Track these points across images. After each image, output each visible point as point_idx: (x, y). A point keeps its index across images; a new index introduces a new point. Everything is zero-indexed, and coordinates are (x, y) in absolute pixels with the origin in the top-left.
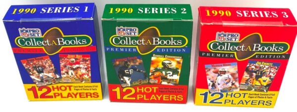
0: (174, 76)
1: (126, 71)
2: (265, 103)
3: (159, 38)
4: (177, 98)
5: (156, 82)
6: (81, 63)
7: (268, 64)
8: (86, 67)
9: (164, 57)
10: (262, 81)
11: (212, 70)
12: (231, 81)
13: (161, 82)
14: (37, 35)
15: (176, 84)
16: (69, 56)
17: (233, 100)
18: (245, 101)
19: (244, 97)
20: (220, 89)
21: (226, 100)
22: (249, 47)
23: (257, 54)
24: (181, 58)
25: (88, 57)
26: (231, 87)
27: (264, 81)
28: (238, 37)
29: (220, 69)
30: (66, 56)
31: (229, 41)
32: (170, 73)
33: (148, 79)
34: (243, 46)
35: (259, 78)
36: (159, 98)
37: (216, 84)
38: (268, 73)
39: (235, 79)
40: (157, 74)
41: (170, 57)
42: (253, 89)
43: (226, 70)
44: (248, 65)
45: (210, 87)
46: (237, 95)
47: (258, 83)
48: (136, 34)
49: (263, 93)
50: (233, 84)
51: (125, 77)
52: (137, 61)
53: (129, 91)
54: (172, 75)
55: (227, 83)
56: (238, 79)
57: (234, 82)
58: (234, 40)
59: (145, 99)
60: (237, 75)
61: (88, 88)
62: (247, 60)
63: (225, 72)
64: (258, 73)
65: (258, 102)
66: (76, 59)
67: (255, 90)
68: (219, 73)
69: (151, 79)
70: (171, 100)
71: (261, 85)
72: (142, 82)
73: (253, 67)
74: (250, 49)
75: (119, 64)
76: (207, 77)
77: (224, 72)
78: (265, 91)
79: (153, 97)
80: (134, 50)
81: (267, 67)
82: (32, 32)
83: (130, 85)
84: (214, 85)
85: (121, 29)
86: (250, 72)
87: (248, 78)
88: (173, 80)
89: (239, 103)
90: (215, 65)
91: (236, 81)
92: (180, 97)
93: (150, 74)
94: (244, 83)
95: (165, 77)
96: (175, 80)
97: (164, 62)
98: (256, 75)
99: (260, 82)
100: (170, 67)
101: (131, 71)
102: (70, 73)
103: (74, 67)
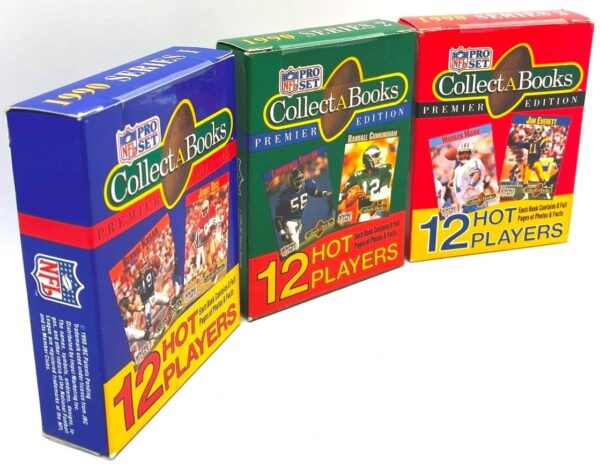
0: (382, 189)
1: (292, 201)
2: (551, 231)
3: (361, 85)
4: (387, 253)
5: (350, 219)
7: (548, 121)
9: (368, 139)
10: (541, 169)
11: (445, 151)
12: (482, 178)
13: (359, 216)
17: (488, 234)
18: (513, 231)
19: (510, 221)
20: (462, 202)
21: (474, 235)
22: (511, 79)
23: (527, 98)
24: (396, 133)
26: (483, 195)
27: (545, 169)
28: (490, 57)
29: (460, 145)
31: (475, 69)
32: (375, 185)
34: (500, 80)
35: (534, 162)
36: (354, 265)
37: (454, 189)
38: (550, 145)
39: (489, 169)
40: (352, 193)
42: (526, 196)
43: (471, 147)
44: (512, 129)
45: (441, 202)
46: (496, 217)
47: (533, 177)
49: (544, 203)
50: (487, 185)
52: (317, 164)
54: (379, 190)
55: (475, 184)
56: (494, 171)
57: (487, 180)
58: (482, 64)
59: (327, 281)
60: (493, 160)
61: (220, 299)
62: (509, 115)
63: (469, 152)
64: (533, 150)
65: (536, 231)
67: (531, 197)
68: (457, 156)
69: (340, 212)
70: (376, 263)
71: (540, 180)
72: (324, 228)
73: (522, 132)
74: (513, 85)
75: (280, 184)
76: (435, 171)
77: (467, 155)
78: (548, 195)
79: (343, 269)
81: (547, 129)
83: (298, 245)
84: (448, 195)
86: (517, 147)
87: (514, 163)
88: (380, 202)
89: (501, 239)
90: (449, 136)
91: (492, 176)
92: (393, 250)
93: (340, 199)
94: (508, 180)
95: (367, 197)
96: (383, 203)
97: (367, 153)
98: (529, 155)
99: (537, 173)
100: (376, 166)
101: (304, 198)
102: (198, 260)
103: (207, 229)
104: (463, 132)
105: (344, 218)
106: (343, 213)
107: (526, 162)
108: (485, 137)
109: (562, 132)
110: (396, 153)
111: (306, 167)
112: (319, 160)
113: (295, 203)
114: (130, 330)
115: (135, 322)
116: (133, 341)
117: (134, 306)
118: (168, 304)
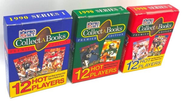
0: (114, 54)
3: (111, 27)
10: (159, 48)
13: (106, 60)
20: (138, 58)
26: (144, 56)
32: (112, 53)
33: (99, 59)
36: (103, 72)
40: (105, 54)
45: (133, 58)
48: (98, 26)
51: (85, 61)
55: (142, 53)
56: (148, 50)
59: (95, 75)
60: (148, 47)
61: (58, 76)
63: (143, 45)
64: (158, 43)
68: (140, 47)
69: (101, 59)
71: (158, 51)
72: (95, 63)
73: (157, 39)
78: (159, 55)
79: (100, 73)
82: (29, 33)
83: (87, 66)
87: (153, 47)
88: (113, 57)
95: (109, 56)
97: (110, 44)
100: (113, 48)
101: (91, 55)
102: (49, 65)
103: (53, 59)
113: (88, 56)
114: (19, 74)
115: (21, 73)
116: (20, 76)
117: (21, 69)
118: (35, 72)
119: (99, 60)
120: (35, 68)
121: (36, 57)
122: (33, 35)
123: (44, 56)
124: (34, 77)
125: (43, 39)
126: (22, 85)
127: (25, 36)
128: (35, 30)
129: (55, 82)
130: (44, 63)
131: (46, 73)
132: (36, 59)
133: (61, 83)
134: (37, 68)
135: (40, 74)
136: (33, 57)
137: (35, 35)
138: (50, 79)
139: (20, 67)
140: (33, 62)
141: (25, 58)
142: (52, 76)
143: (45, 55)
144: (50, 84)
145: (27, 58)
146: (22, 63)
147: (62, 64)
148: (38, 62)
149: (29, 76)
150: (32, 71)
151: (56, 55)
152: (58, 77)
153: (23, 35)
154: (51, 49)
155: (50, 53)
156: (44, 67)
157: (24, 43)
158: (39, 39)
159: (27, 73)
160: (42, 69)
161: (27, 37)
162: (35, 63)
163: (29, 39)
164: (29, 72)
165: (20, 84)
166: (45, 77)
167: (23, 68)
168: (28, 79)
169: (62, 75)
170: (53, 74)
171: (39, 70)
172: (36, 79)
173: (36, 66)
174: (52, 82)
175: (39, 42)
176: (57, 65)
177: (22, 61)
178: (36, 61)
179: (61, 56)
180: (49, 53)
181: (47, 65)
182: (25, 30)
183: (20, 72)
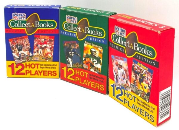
1: (70, 52)
3: (89, 27)
4: (100, 87)
5: (87, 68)
6: (48, 43)
7: (145, 68)
8: (51, 47)
9: (92, 45)
10: (144, 87)
13: (90, 69)
14: (23, 18)
15: (99, 73)
16: (41, 37)
17: (128, 101)
21: (125, 99)
24: (102, 48)
25: (53, 38)
26: (126, 85)
27: (145, 88)
29: (119, 62)
30: (39, 37)
31: (121, 36)
32: (95, 61)
33: (82, 63)
36: (89, 83)
38: (146, 78)
40: (88, 60)
41: (95, 45)
42: (139, 95)
43: (122, 64)
44: (133, 64)
45: (115, 79)
46: (130, 97)
47: (141, 89)
48: (76, 22)
50: (127, 82)
51: (69, 58)
53: (71, 72)
55: (123, 79)
56: (129, 77)
58: (123, 35)
59: (80, 82)
61: (49, 66)
63: (121, 66)
64: (140, 77)
66: (45, 40)
69: (84, 64)
70: (96, 88)
71: (144, 92)
72: (79, 66)
73: (136, 67)
76: (113, 68)
78: (147, 100)
79: (85, 82)
80: (75, 35)
81: (145, 71)
82: (20, 16)
83: (71, 67)
85: (69, 17)
87: (134, 78)
88: (97, 68)
90: (116, 57)
91: (128, 79)
92: (102, 87)
93: (84, 59)
94: (133, 84)
95: (93, 64)
96: (98, 69)
97: (91, 49)
98: (139, 78)
99: (142, 87)
100: (95, 55)
101: (73, 53)
102: (39, 52)
103: (43, 46)
104: (119, 57)
105: (85, 66)
106: (85, 65)
107: (138, 81)
108: (125, 63)
109: (150, 75)
110: (102, 55)
111: (73, 45)
112: (77, 44)
113: (70, 53)
114: (14, 54)
115: (16, 53)
116: (15, 57)
117: (15, 50)
118: (27, 56)
119: (83, 65)
120: (27, 52)
121: (27, 41)
122: (24, 19)
123: (35, 42)
124: (27, 61)
125: (33, 24)
126: (17, 67)
127: (18, 18)
128: (25, 14)
129: (47, 72)
130: (35, 49)
131: (38, 60)
132: (27, 43)
133: (53, 75)
134: (28, 52)
135: (32, 59)
136: (25, 40)
137: (25, 19)
138: (42, 68)
139: (14, 48)
140: (25, 45)
141: (17, 39)
142: (44, 65)
143: (35, 40)
144: (42, 73)
145: (19, 40)
146: (16, 44)
147: (53, 54)
148: (29, 46)
149: (23, 58)
150: (25, 55)
151: (46, 43)
152: (50, 68)
153: (16, 17)
154: (41, 36)
155: (40, 40)
156: (35, 52)
157: (16, 25)
158: (29, 24)
159: (20, 55)
160: (34, 54)
161: (18, 20)
162: (27, 46)
163: (21, 22)
164: (22, 55)
165: (15, 65)
166: (38, 65)
167: (16, 49)
168: (22, 61)
169: (54, 67)
170: (45, 63)
171: (31, 55)
172: (29, 64)
173: (28, 49)
174: (44, 71)
175: (29, 27)
176: (48, 53)
177: (15, 42)
178: (27, 45)
179: (50, 45)
180: (38, 39)
181: (38, 51)
182: (17, 13)
183: (14, 52)
